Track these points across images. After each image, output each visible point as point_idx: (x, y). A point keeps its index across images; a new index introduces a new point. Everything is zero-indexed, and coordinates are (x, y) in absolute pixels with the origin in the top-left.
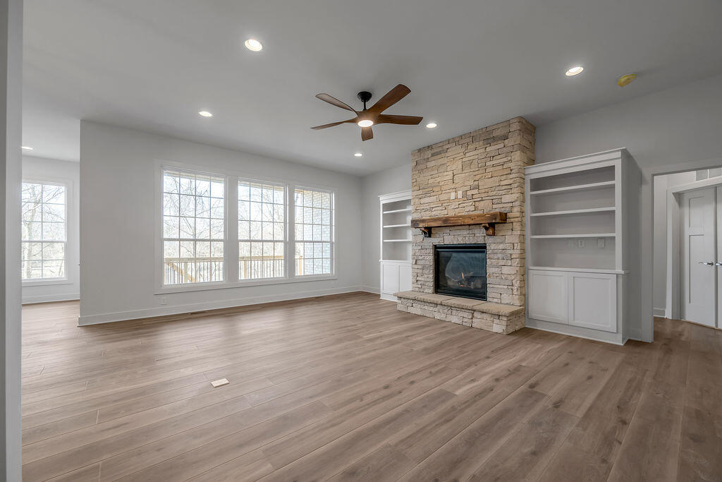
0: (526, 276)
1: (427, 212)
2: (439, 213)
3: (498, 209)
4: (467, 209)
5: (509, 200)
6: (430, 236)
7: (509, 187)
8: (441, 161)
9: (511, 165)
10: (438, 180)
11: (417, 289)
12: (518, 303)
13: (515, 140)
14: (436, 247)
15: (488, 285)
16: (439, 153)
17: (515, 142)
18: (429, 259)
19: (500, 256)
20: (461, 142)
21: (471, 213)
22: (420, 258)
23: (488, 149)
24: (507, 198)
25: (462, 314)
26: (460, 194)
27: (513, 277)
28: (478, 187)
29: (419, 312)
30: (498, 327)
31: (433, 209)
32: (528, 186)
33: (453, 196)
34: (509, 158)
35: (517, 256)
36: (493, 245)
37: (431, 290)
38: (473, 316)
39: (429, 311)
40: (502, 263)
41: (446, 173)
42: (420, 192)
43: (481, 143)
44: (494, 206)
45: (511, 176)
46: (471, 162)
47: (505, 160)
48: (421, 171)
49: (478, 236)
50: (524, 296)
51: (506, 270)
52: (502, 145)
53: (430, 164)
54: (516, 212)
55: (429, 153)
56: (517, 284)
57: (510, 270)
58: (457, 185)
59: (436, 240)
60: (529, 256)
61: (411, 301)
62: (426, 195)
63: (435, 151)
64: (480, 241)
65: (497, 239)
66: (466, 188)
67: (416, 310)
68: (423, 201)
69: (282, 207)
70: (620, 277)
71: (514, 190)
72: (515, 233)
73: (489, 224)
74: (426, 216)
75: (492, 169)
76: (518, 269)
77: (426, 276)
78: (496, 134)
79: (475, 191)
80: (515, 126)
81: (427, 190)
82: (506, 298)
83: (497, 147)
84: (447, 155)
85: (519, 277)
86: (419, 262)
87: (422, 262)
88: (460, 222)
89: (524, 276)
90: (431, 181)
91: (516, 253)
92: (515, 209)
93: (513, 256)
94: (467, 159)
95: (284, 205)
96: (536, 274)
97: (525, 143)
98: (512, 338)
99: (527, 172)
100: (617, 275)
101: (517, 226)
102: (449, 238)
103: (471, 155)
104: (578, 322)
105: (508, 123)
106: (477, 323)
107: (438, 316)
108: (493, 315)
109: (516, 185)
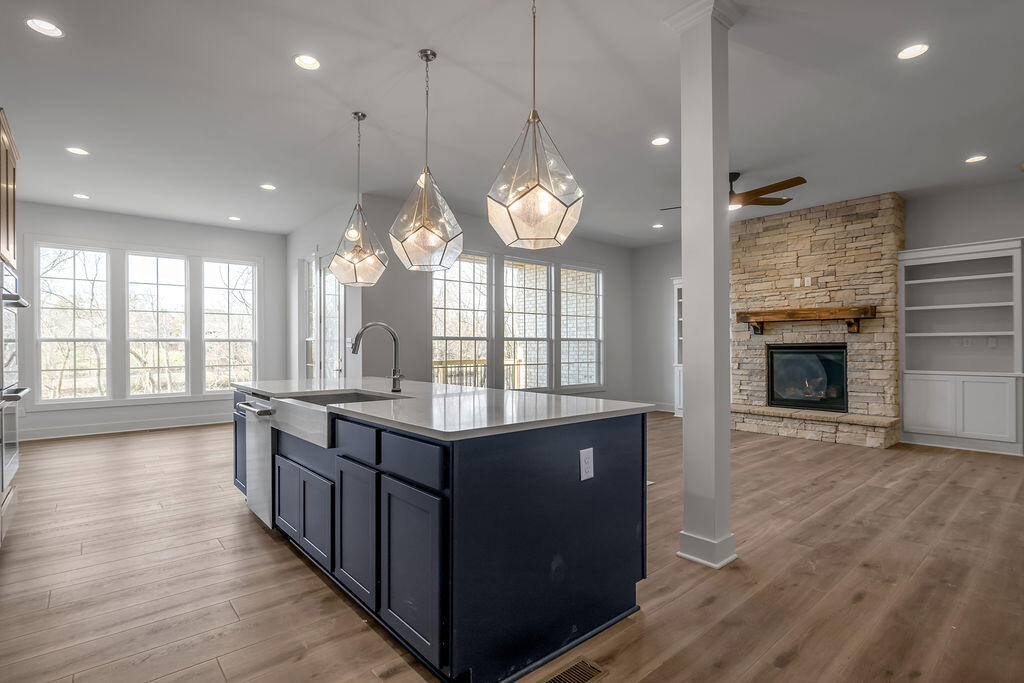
0: (900, 381)
1: (758, 302)
2: (775, 303)
3: (863, 301)
4: (819, 300)
5: (879, 290)
6: (762, 334)
7: (879, 275)
8: (776, 239)
9: (883, 249)
10: (774, 261)
11: (741, 402)
12: (891, 413)
13: (886, 219)
14: (770, 347)
15: (849, 394)
16: (776, 228)
17: (887, 222)
18: (761, 361)
19: (865, 357)
20: (810, 216)
21: (824, 306)
22: (745, 360)
23: (849, 228)
24: (876, 288)
25: (821, 428)
26: (808, 281)
27: (885, 383)
28: (834, 273)
29: (755, 429)
30: (873, 440)
31: (766, 298)
32: (902, 275)
33: (797, 282)
34: (880, 241)
35: (890, 358)
36: (856, 345)
37: (763, 402)
38: (837, 430)
39: (771, 427)
40: (869, 366)
41: (786, 254)
42: (746, 276)
43: (839, 219)
44: (858, 298)
45: (882, 262)
46: (824, 243)
47: (873, 242)
48: (746, 250)
49: (836, 334)
50: (899, 406)
51: (874, 375)
52: (869, 225)
53: (760, 241)
54: (888, 305)
55: (759, 227)
56: (890, 391)
57: (881, 375)
58: (803, 270)
59: (771, 338)
60: (903, 357)
61: (742, 416)
62: (754, 280)
63: (769, 224)
64: (838, 339)
65: (862, 337)
66: (817, 274)
67: (751, 425)
68: (748, 288)
69: (545, 293)
70: (1021, 380)
71: (885, 279)
72: (887, 330)
73: (855, 319)
74: (755, 307)
75: (854, 253)
76: (892, 373)
77: (755, 384)
78: (859, 210)
79: (831, 279)
80: (887, 204)
81: (755, 274)
82: (875, 408)
83: (862, 226)
84: (788, 230)
85: (893, 383)
86: (744, 366)
87: (749, 366)
88: (813, 316)
89: (898, 380)
90: (762, 263)
91: (889, 354)
92: (887, 302)
93: (885, 358)
94: (816, 238)
95: (547, 290)
96: (912, 378)
97: (898, 223)
98: (894, 452)
99: (900, 257)
100: (1017, 378)
101: (889, 322)
102: (790, 336)
103: (824, 233)
104: (968, 433)
105: (878, 198)
106: (842, 438)
107: (784, 433)
108: (866, 426)
109: (889, 273)
